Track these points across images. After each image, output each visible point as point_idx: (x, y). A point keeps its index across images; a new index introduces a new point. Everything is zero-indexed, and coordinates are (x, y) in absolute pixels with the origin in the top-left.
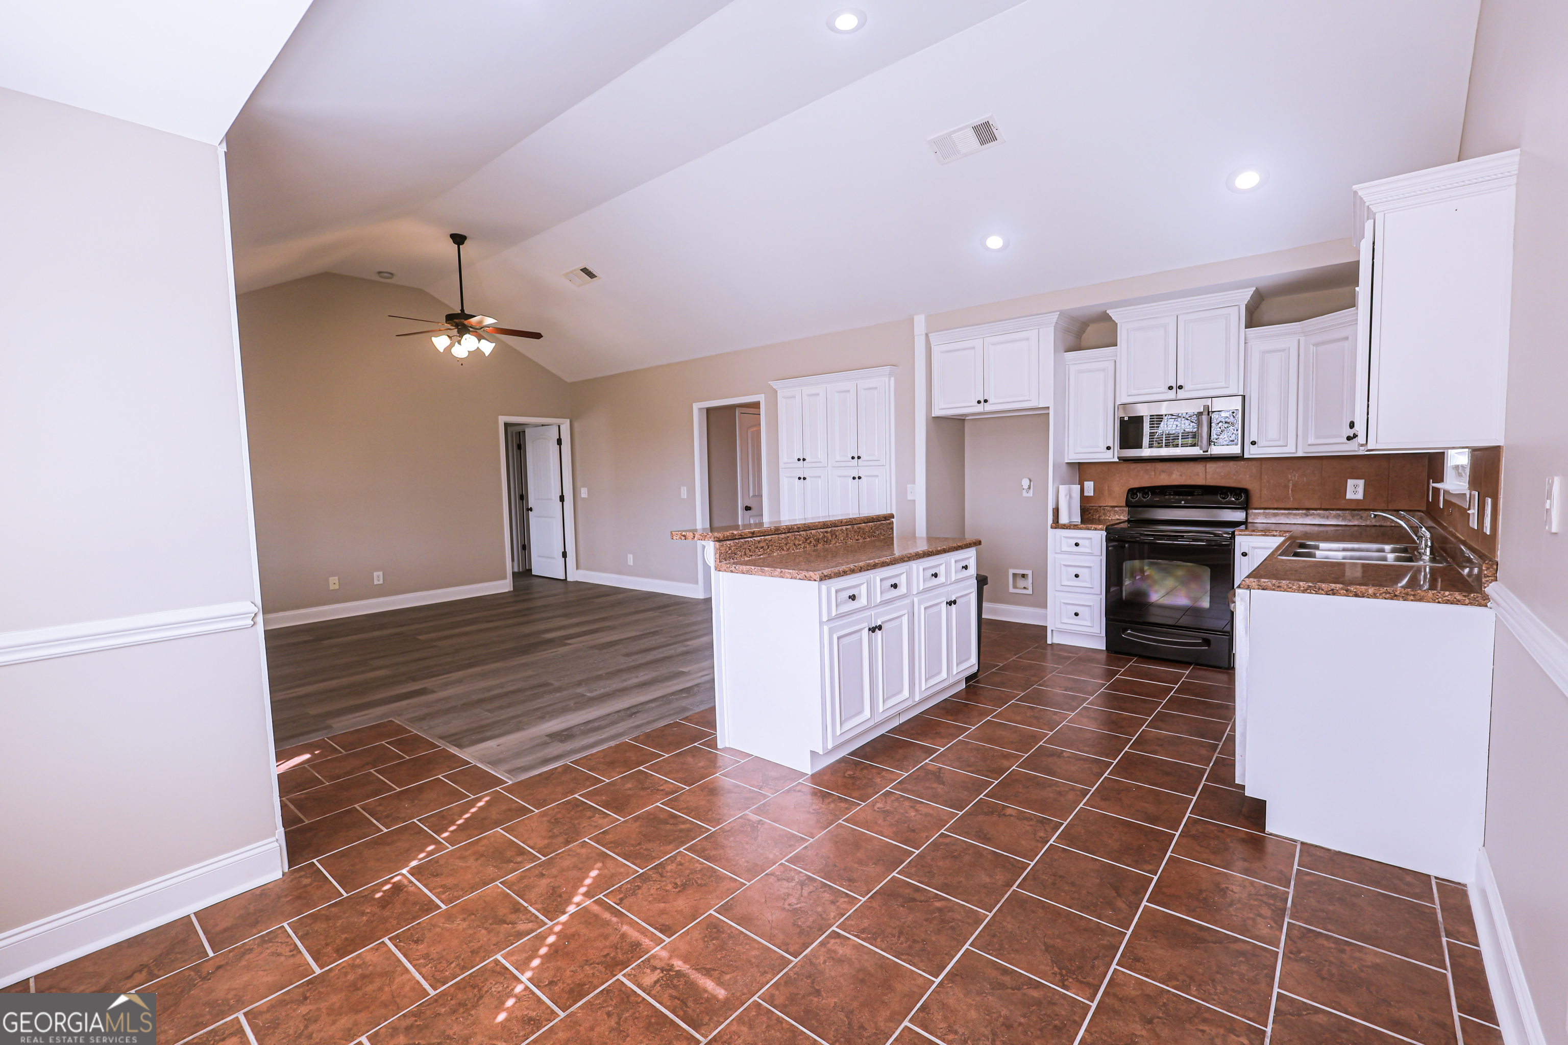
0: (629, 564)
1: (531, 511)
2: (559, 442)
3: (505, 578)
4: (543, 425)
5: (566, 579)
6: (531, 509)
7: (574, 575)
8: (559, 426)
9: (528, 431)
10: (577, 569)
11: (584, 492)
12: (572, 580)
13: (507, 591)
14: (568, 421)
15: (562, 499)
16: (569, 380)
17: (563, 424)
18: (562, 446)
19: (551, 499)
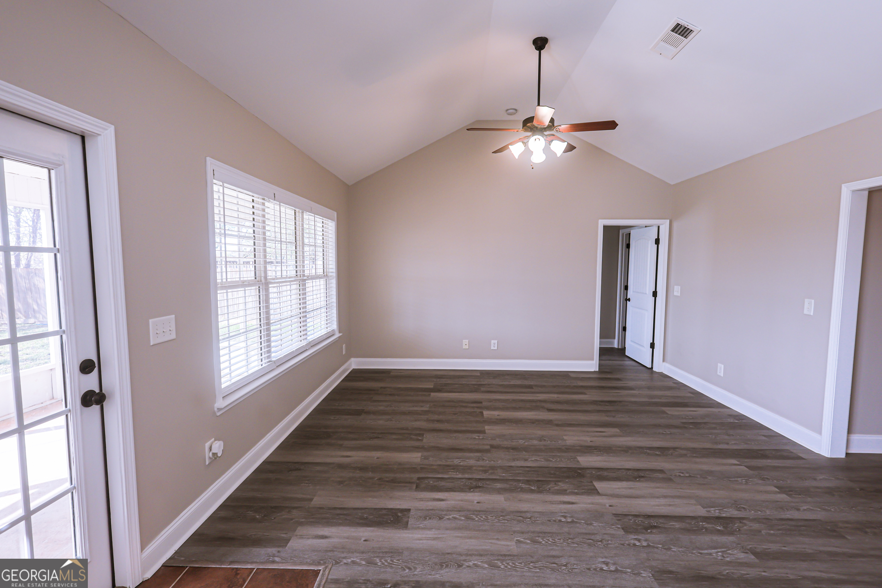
0: (718, 373)
1: (629, 301)
2: (657, 242)
3: (593, 359)
4: (646, 227)
5: (652, 368)
6: (629, 300)
7: (660, 367)
8: (659, 227)
9: (633, 232)
10: (664, 361)
11: (677, 291)
12: (657, 371)
13: (593, 370)
14: (668, 221)
15: (655, 294)
16: (672, 183)
17: (662, 224)
18: (660, 246)
19: (646, 293)
